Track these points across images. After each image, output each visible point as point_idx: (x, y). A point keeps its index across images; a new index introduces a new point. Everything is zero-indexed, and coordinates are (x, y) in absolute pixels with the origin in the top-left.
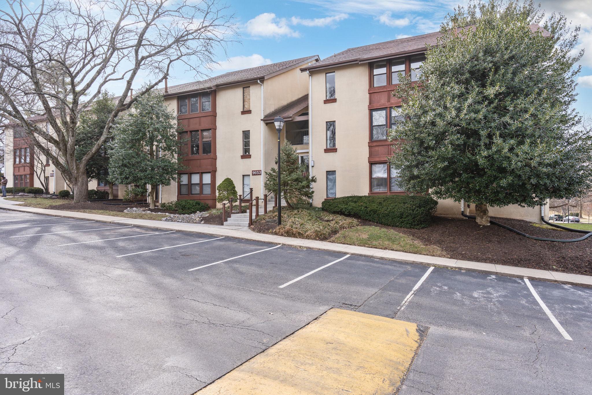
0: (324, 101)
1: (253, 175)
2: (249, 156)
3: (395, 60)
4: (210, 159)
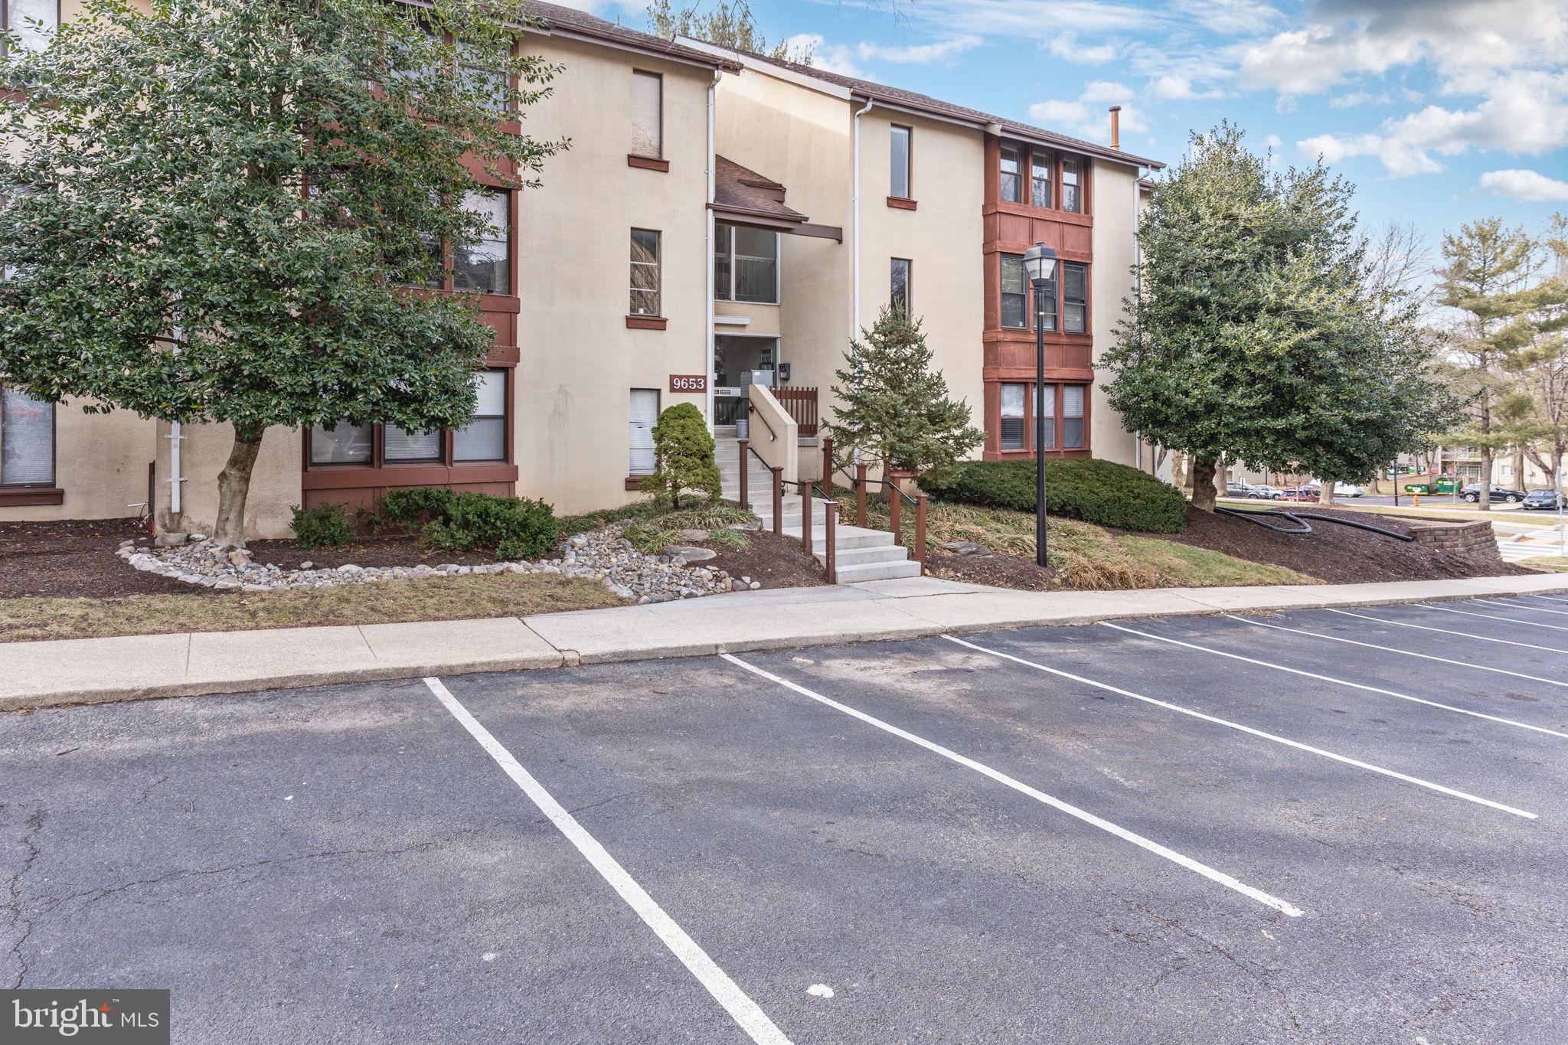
0: (889, 198)
1: (672, 390)
2: (658, 324)
3: (1037, 151)
4: (504, 315)
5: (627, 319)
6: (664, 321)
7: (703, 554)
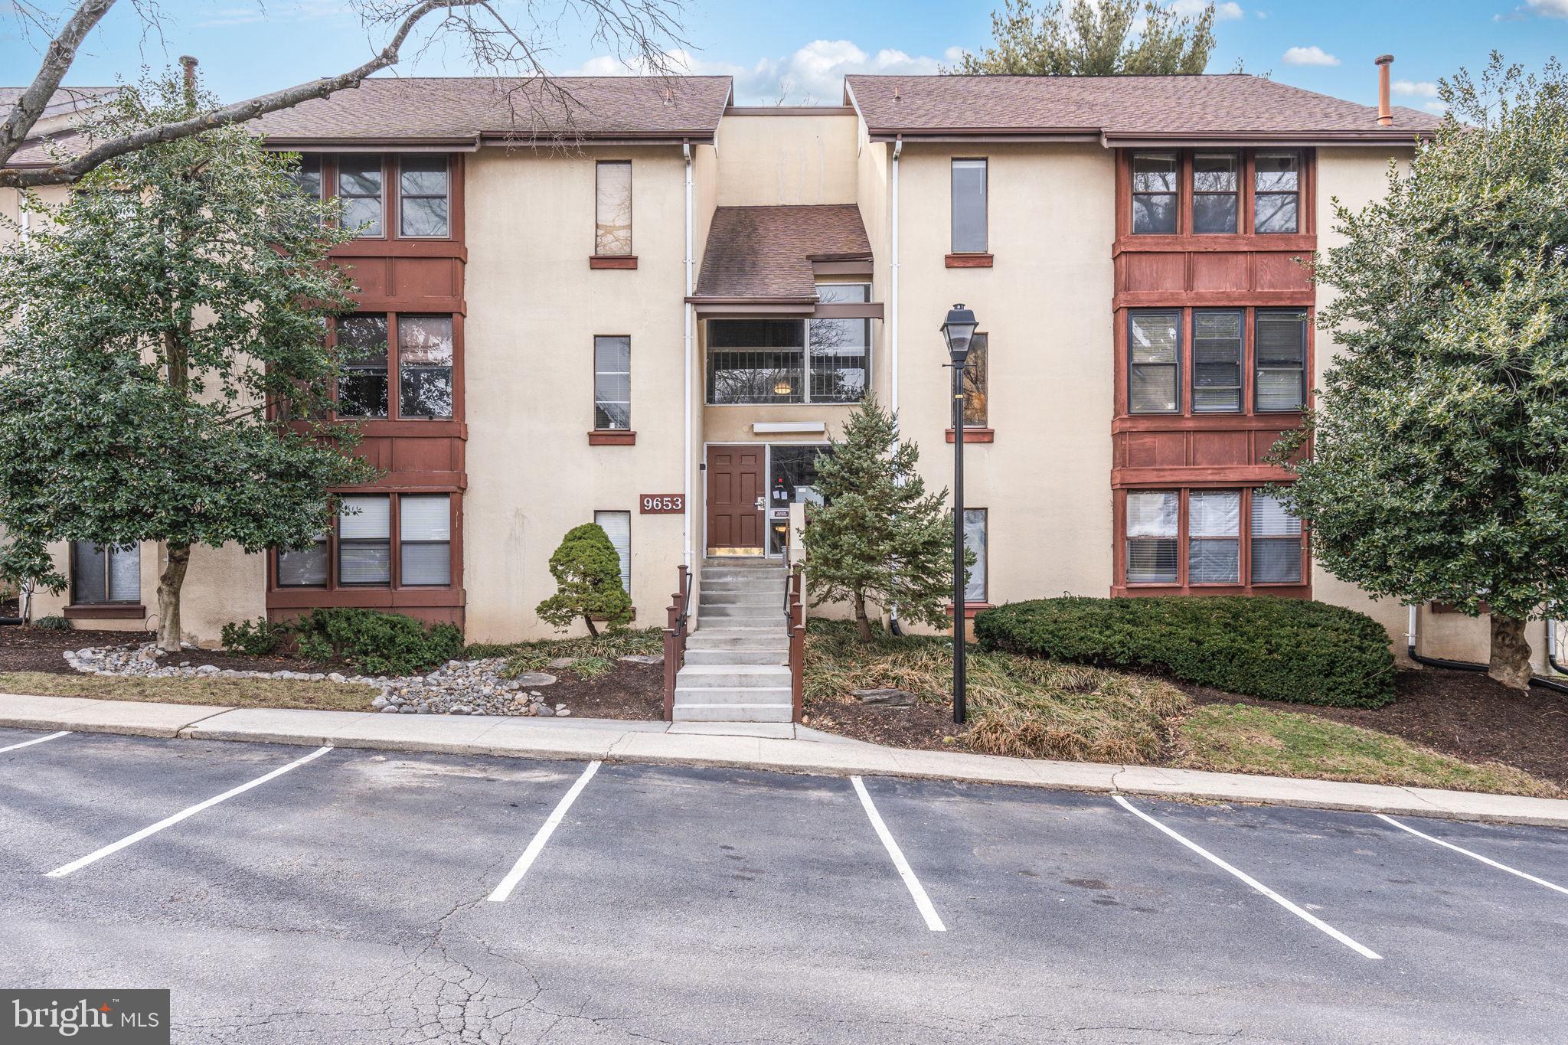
0: (947, 257)
1: (643, 511)
2: (627, 438)
3: (1200, 153)
4: (445, 440)
5: (590, 435)
6: (633, 435)
7: (541, 680)
